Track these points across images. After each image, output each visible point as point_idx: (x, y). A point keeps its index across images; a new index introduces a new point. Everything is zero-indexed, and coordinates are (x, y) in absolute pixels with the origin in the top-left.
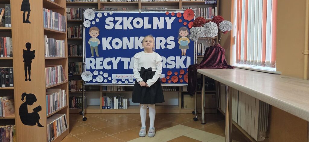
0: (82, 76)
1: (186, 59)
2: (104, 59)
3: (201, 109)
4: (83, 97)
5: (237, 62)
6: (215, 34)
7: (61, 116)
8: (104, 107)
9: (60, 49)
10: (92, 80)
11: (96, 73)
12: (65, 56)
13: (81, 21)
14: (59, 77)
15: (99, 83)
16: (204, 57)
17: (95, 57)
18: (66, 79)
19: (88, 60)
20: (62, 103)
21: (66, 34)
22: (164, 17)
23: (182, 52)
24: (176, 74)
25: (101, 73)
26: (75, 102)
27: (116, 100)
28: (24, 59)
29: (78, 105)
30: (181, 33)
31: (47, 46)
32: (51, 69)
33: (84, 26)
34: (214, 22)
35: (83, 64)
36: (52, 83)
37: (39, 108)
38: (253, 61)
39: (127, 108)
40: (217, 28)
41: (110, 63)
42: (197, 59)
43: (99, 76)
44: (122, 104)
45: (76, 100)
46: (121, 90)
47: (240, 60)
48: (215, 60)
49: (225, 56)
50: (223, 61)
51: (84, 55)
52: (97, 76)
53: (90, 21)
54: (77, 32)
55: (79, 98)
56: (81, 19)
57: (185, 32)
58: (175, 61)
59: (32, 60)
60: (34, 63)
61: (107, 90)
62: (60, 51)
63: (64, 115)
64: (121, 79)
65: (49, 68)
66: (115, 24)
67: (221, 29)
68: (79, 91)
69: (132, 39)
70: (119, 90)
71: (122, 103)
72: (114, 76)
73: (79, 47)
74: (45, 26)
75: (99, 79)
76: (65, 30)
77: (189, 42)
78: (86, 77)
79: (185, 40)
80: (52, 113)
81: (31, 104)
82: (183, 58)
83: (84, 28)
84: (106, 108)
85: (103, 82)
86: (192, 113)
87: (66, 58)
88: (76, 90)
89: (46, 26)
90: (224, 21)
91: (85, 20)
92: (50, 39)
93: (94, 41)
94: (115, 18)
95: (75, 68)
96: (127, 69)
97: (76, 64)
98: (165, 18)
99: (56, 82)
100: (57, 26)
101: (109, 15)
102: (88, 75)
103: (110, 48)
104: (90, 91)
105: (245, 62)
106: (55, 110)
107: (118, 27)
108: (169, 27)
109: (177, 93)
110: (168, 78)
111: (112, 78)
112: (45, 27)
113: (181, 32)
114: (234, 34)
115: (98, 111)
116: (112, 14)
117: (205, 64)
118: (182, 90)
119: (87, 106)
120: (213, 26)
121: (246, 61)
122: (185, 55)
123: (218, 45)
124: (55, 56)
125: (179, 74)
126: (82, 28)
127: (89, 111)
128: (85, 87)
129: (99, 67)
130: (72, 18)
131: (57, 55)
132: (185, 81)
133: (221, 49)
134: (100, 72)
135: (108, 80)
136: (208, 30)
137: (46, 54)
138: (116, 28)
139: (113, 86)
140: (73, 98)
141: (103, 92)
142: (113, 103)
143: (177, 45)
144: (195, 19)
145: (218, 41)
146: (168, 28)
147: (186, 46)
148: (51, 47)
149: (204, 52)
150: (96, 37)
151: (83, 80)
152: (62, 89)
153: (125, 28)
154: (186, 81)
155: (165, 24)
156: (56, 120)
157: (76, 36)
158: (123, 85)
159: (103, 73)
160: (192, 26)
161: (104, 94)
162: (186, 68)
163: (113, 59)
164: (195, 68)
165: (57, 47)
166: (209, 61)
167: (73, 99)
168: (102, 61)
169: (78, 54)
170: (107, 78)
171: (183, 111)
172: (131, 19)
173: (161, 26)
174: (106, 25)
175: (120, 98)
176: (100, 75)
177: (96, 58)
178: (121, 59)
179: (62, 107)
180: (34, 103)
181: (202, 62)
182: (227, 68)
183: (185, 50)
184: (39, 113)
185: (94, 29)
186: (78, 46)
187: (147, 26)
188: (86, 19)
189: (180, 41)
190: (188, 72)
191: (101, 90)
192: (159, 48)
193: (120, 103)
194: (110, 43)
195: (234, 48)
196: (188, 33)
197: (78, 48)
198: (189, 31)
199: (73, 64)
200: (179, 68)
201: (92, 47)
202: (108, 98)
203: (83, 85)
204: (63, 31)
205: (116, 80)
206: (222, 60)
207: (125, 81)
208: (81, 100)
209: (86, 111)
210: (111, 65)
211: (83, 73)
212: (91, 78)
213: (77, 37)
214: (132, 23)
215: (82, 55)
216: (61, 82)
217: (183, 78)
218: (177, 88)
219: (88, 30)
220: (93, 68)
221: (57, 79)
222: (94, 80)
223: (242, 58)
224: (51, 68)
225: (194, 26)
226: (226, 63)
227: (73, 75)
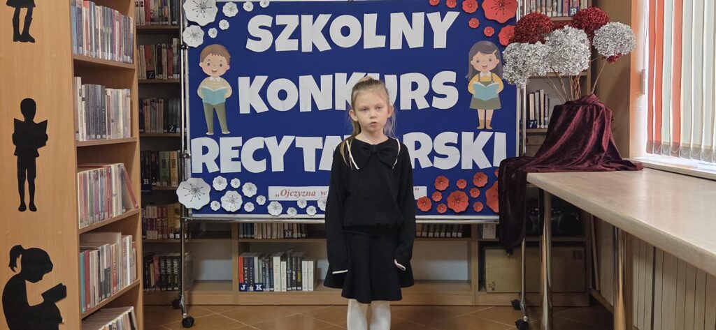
0: (178, 192)
1: (492, 140)
2: (244, 142)
3: (539, 293)
4: (181, 257)
5: (649, 150)
6: (581, 64)
7: (121, 314)
8: (244, 286)
9: (117, 114)
10: (209, 204)
11: (220, 183)
12: (132, 135)
13: (174, 27)
14: (114, 198)
15: (230, 213)
16: (547, 134)
17: (217, 136)
18: (135, 202)
19: (197, 144)
20: (124, 274)
21: (134, 70)
22: (423, 13)
23: (481, 117)
24: (462, 185)
25: (235, 183)
26: (157, 272)
27: (280, 267)
28: (15, 147)
29: (167, 277)
30: (478, 62)
31: (81, 107)
32: (92, 177)
33: (184, 44)
34: (580, 27)
35: (181, 156)
36: (97, 216)
37: (59, 292)
38: (700, 148)
39: (312, 290)
40: (586, 47)
41: (262, 154)
42: (527, 140)
43: (229, 193)
44: (297, 278)
45: (162, 264)
46: (295, 235)
47: (658, 144)
48: (580, 145)
49: (613, 130)
50: (605, 149)
51: (186, 129)
52: (223, 193)
53: (202, 27)
54: (165, 60)
55: (169, 258)
56: (176, 22)
57: (488, 56)
58: (459, 146)
59: (40, 150)
60: (45, 158)
61: (252, 233)
62: (117, 122)
63: (129, 311)
64: (295, 202)
65: (87, 172)
66: (275, 37)
67: (599, 48)
68: (169, 238)
69: (326, 79)
70: (288, 234)
71: (299, 274)
72: (275, 192)
73: (170, 106)
74: (75, 48)
75: (231, 203)
76: (132, 58)
77: (501, 87)
78: (191, 197)
79: (490, 83)
80: (97, 304)
81: (36, 278)
82: (484, 137)
83: (185, 48)
84: (251, 288)
85: (241, 211)
86: (510, 304)
87: (136, 142)
88: (160, 236)
89: (78, 49)
90: (608, 25)
91: (189, 26)
92: (90, 85)
93: (214, 89)
94: (277, 16)
95: (158, 167)
96: (314, 170)
97: (161, 158)
98: (428, 15)
99: (106, 214)
100: (108, 47)
101: (258, 10)
102: (196, 190)
103: (261, 108)
104: (201, 238)
105: (676, 150)
106: (103, 296)
107: (285, 44)
108: (440, 42)
109: (464, 243)
110: (438, 198)
111: (267, 198)
112: (76, 53)
113: (475, 58)
114: (642, 63)
115: (227, 297)
116: (267, 5)
117: (552, 157)
118: (481, 235)
119: (195, 282)
120: (574, 41)
121: (677, 145)
122: (488, 127)
123: (589, 97)
124: (104, 136)
125: (471, 186)
126: (179, 47)
127: (199, 297)
128: (187, 226)
129: (228, 167)
130: (149, 18)
131: (109, 134)
132: (488, 207)
133: (599, 109)
134: (232, 181)
135: (256, 204)
136: (560, 52)
137: (78, 132)
138: (278, 49)
139: (271, 224)
140: (152, 258)
141: (240, 241)
142: (270, 272)
143: (465, 96)
144: (518, 18)
145: (592, 86)
146: (436, 46)
147: (492, 101)
148: (92, 110)
149: (546, 119)
150: (221, 76)
151: (181, 204)
152: (125, 234)
153: (307, 48)
154: (491, 207)
155: (429, 32)
156: (107, 325)
157: (161, 72)
158: (300, 219)
159: (242, 184)
160: (512, 41)
161: (245, 248)
162: (494, 168)
163: (271, 141)
164: (520, 169)
165: (109, 108)
166: (564, 148)
167: (152, 262)
168: (240, 149)
169: (167, 127)
170: (253, 199)
171: (484, 299)
172: (323, 19)
173: (416, 41)
174: (249, 39)
175: (291, 259)
176: (233, 189)
177: (222, 139)
178: (294, 141)
179: (125, 287)
180: (45, 276)
181: (541, 151)
182: (617, 170)
183: (490, 114)
184: (59, 304)
185: (214, 53)
186: (166, 103)
187: (374, 41)
188: (191, 23)
189: (474, 86)
190: (500, 179)
191: (234, 234)
192: (409, 108)
193: (291, 274)
194: (263, 93)
195: (641, 106)
196: (498, 61)
197: (166, 110)
198: (502, 54)
199: (153, 155)
200: (470, 167)
201: (208, 104)
202: (256, 259)
203: (182, 220)
204: (127, 63)
205: (280, 205)
206: (603, 143)
207: (307, 207)
208: (176, 264)
209: (190, 298)
210: (265, 160)
211: (181, 183)
212: (205, 200)
213: (164, 77)
214: (326, 32)
215: (178, 130)
216: (119, 213)
217: (482, 198)
218: (466, 230)
219: (195, 54)
220: (212, 168)
221: (109, 203)
222: (215, 206)
223: (667, 137)
224: (92, 171)
225: (517, 41)
226: (617, 152)
227: (154, 188)
